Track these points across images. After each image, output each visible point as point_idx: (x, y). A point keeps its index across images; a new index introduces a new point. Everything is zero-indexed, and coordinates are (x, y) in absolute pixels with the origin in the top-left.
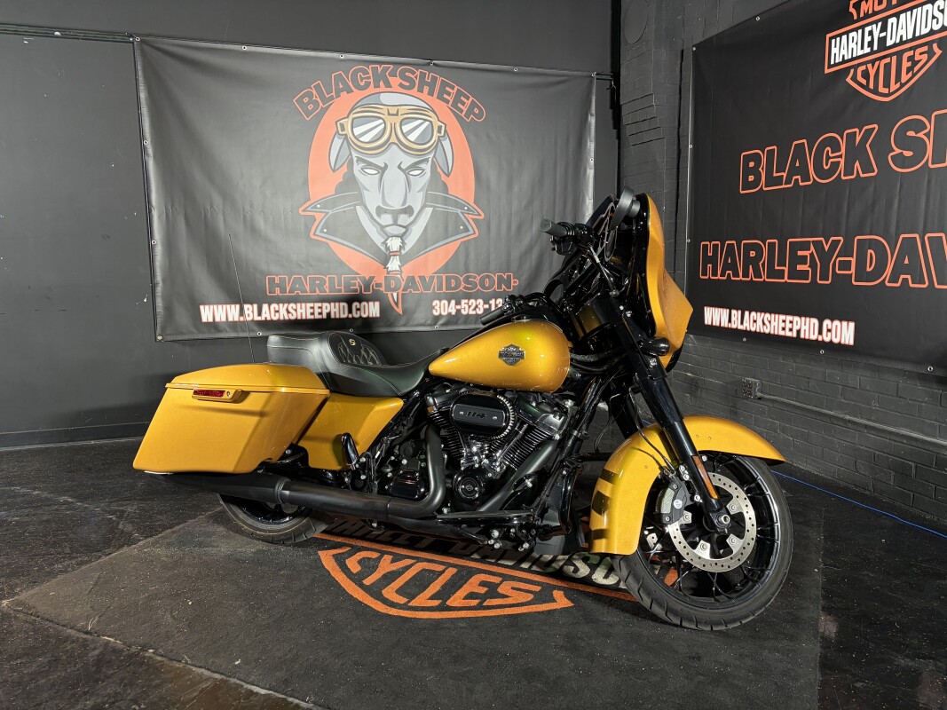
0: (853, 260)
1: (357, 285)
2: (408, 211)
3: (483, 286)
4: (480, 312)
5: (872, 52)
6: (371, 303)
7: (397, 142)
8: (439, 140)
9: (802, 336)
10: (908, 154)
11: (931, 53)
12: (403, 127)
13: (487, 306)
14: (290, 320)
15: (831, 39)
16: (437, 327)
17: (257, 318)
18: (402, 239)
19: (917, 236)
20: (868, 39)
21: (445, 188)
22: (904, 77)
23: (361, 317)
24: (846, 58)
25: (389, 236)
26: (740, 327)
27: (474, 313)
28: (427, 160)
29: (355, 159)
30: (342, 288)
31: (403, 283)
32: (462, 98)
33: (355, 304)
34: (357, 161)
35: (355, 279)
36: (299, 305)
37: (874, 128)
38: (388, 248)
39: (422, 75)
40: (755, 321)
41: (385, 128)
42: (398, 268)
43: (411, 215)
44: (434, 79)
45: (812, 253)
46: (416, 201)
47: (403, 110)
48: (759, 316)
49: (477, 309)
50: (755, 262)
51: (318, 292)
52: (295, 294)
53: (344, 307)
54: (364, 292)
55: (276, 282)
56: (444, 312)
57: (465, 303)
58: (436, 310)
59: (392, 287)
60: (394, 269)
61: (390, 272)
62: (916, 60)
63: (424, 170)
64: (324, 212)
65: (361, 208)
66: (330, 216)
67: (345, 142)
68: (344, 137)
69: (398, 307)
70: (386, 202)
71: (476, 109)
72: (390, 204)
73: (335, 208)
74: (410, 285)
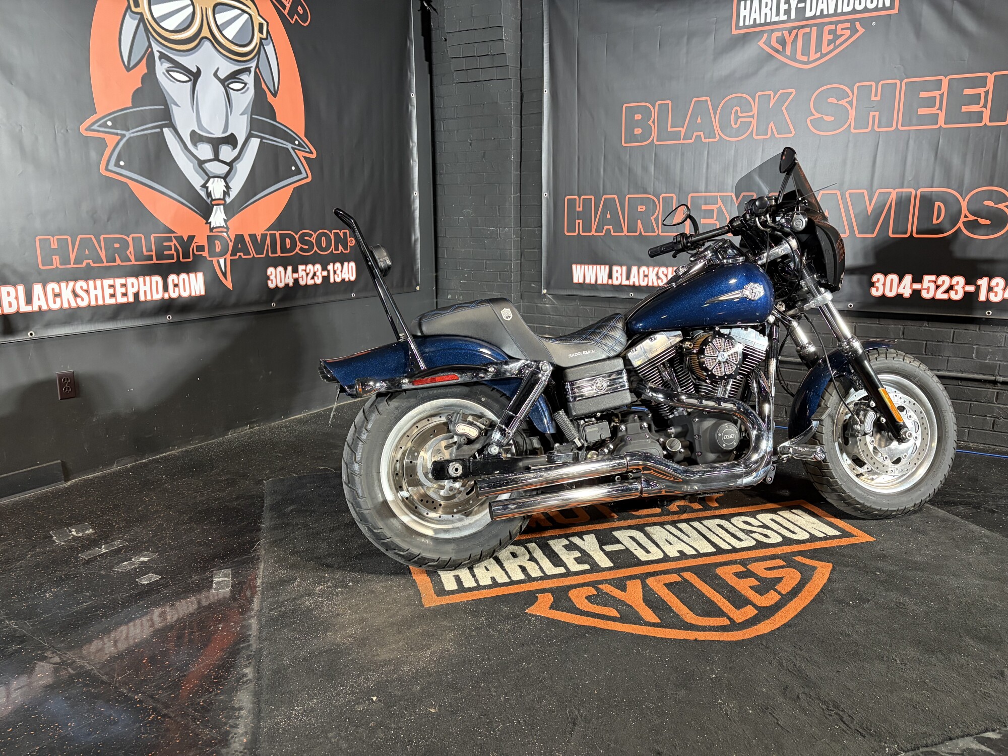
1: (173, 249)
2: (231, 140)
3: (320, 248)
4: (319, 281)
6: (192, 275)
7: (210, 36)
8: (261, 44)
10: (826, 118)
11: (854, 30)
12: (216, 16)
13: (325, 273)
14: (78, 308)
15: (739, 1)
16: (274, 305)
17: (25, 308)
18: (225, 181)
19: (837, 192)
20: (784, 6)
21: (273, 115)
22: (825, 49)
23: (180, 296)
24: (758, 22)
25: (209, 177)
26: (625, 283)
27: (310, 282)
28: (248, 70)
29: (157, 55)
30: (154, 253)
31: (231, 245)
33: (172, 278)
34: (160, 60)
35: (169, 239)
36: (91, 283)
37: (792, 92)
38: (209, 195)
40: (646, 276)
41: (194, 13)
42: (223, 224)
43: (235, 147)
45: (718, 209)
46: (240, 127)
48: (652, 271)
49: (316, 278)
50: (646, 217)
51: (118, 262)
52: (84, 265)
53: (157, 282)
54: (183, 259)
55: (53, 247)
56: (281, 282)
57: (302, 270)
58: (272, 280)
59: (218, 250)
60: (218, 225)
61: (214, 228)
62: (839, 32)
63: (246, 84)
64: (117, 134)
65: (171, 132)
66: (128, 140)
67: (141, 25)
68: (139, 16)
69: (226, 279)
70: (202, 125)
71: (299, 7)
72: (209, 129)
73: (133, 129)
74: (240, 246)
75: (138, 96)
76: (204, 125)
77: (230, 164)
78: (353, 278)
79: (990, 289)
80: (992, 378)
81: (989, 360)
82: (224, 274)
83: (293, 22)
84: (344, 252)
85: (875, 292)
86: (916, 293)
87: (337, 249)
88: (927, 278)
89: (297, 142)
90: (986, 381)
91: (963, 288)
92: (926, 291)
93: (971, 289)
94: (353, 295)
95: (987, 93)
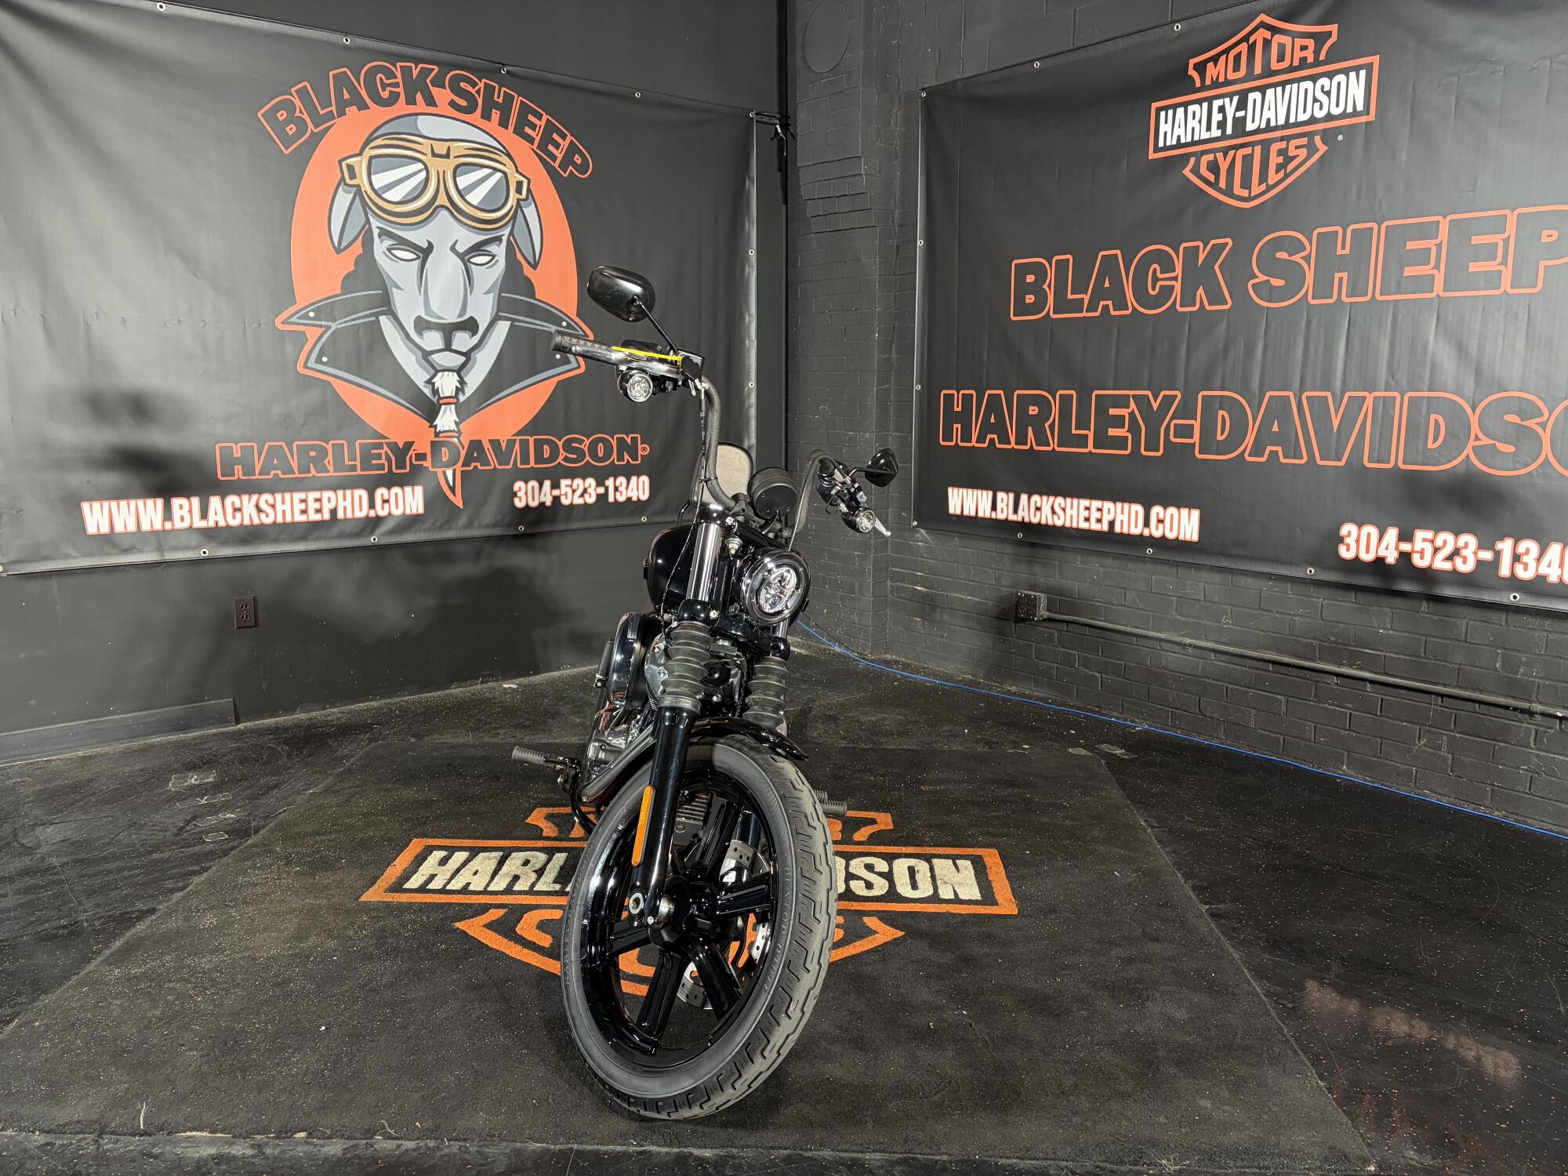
0: (1197, 425)
1: (384, 458)
2: (470, 326)
3: (594, 457)
4: (591, 499)
5: (1224, 137)
6: (408, 489)
7: (448, 204)
8: (519, 206)
9: (1117, 529)
10: (1277, 282)
11: (1311, 148)
12: (458, 179)
13: (601, 490)
14: (262, 525)
15: (1158, 110)
16: (521, 528)
17: (199, 524)
18: (460, 376)
19: (1291, 394)
20: (1217, 117)
21: (530, 290)
22: (1273, 178)
23: (390, 514)
24: (1183, 141)
25: (437, 370)
26: (1012, 517)
27: (580, 501)
28: (499, 239)
29: (376, 232)
30: (358, 463)
31: (463, 453)
32: (555, 136)
33: (381, 492)
34: (380, 236)
35: (379, 446)
36: (278, 496)
37: (1226, 244)
38: (435, 392)
39: (489, 90)
40: (1038, 509)
41: (427, 179)
42: (453, 427)
43: (473, 335)
44: (509, 99)
45: (1132, 414)
46: (482, 309)
47: (458, 148)
48: (1046, 502)
49: (586, 496)
50: (1038, 422)
51: (313, 472)
52: (271, 476)
53: (360, 497)
54: (396, 469)
55: (235, 455)
56: (533, 500)
57: (567, 486)
58: (520, 498)
59: (444, 459)
60: (447, 429)
61: (440, 432)
62: (1290, 154)
63: (494, 256)
64: (321, 326)
65: (389, 319)
66: (333, 332)
67: (358, 198)
68: (355, 189)
69: (455, 495)
70: (431, 310)
71: (577, 156)
72: (439, 314)
73: (341, 319)
74: (475, 455)
75: (349, 282)
76: (434, 307)
77: (467, 355)
78: (645, 497)
79: (1516, 558)
80: (1526, 705)
81: (1522, 675)
82: (452, 489)
83: (565, 175)
84: (632, 462)
85: (1346, 553)
86: (1405, 557)
87: (620, 458)
88: (1420, 535)
89: (564, 324)
90: (1515, 709)
91: (1475, 553)
92: (1419, 555)
93: (1486, 555)
94: (644, 519)
95: (1506, 241)
